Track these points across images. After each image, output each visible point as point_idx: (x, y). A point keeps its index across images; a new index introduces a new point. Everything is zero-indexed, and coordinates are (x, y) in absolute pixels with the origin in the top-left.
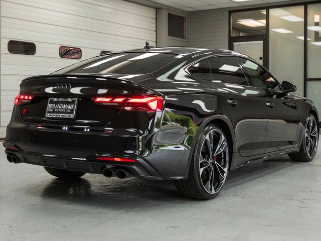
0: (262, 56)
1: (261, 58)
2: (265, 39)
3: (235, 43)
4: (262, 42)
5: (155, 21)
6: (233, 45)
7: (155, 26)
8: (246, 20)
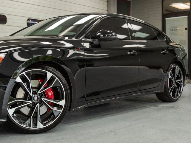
0: (187, 27)
1: (186, 29)
2: (189, 14)
3: (167, 19)
4: (187, 16)
5: (107, 3)
6: (165, 20)
7: (107, 7)
8: (177, 3)
